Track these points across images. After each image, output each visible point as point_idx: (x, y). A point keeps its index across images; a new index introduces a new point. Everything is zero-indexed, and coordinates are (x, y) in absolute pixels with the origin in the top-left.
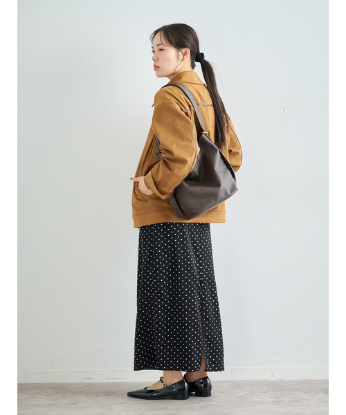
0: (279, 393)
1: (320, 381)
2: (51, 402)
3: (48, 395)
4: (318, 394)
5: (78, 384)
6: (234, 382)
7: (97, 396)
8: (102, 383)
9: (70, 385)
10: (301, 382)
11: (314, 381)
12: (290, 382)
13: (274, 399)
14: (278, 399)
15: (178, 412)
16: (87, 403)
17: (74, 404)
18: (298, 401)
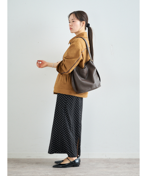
0: (108, 164)
1: (125, 159)
2: (13, 166)
3: (12, 163)
4: (124, 164)
5: (24, 159)
6: (89, 159)
7: (33, 164)
8: (34, 159)
9: (21, 159)
10: (117, 159)
11: (123, 159)
12: (113, 159)
13: (106, 166)
14: (108, 166)
15: (66, 171)
16: (28, 167)
17: (23, 167)
18: (116, 167)
